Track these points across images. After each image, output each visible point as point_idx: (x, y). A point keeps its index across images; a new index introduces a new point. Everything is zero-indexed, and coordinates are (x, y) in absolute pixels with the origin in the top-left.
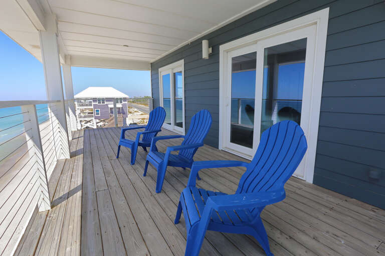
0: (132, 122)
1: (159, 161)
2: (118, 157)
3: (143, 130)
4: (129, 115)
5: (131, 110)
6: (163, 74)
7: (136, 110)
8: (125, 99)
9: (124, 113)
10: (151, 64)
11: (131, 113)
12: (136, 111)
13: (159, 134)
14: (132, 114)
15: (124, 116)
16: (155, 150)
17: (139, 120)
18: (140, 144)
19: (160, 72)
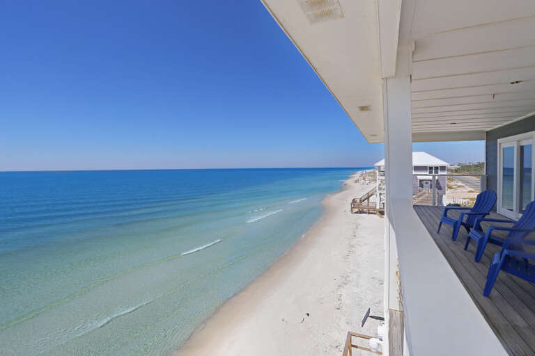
0: (452, 203)
1: (480, 236)
2: (438, 232)
3: (468, 211)
4: (448, 192)
5: (451, 184)
6: (505, 147)
7: (460, 184)
8: (443, 168)
9: (440, 188)
10: (487, 132)
11: (450, 188)
12: (459, 186)
13: (487, 217)
14: (452, 190)
15: (440, 191)
16: (479, 229)
17: (464, 201)
18: (463, 224)
19: (500, 144)
